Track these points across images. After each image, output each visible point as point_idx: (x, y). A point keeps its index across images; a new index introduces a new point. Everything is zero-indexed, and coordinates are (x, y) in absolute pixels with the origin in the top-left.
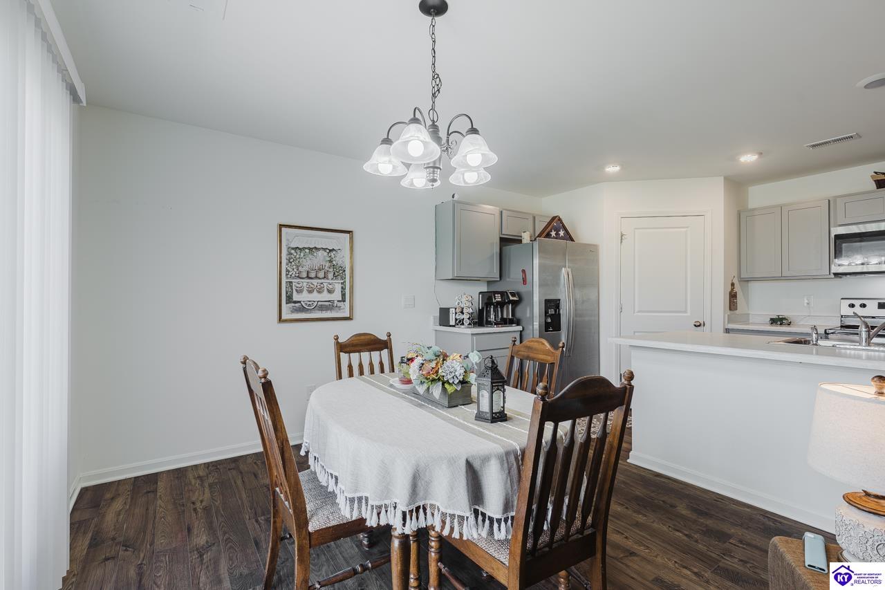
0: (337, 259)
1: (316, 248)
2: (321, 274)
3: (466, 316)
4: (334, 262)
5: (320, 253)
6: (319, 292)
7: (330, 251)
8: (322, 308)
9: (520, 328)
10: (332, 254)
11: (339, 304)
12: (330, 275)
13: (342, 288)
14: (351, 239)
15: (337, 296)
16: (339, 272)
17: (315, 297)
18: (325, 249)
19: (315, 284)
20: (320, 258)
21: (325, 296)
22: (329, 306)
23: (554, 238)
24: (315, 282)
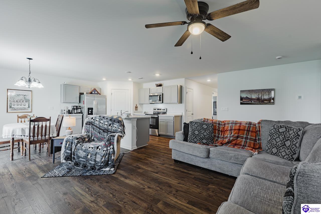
0: (27, 97)
1: (20, 95)
2: (21, 101)
3: (65, 112)
4: (26, 98)
5: (21, 96)
6: (20, 105)
7: (24, 95)
8: (21, 109)
9: (82, 114)
10: (25, 96)
11: (27, 109)
12: (25, 101)
13: (29, 105)
14: (32, 92)
15: (27, 106)
16: (27, 101)
17: (19, 106)
18: (23, 95)
19: (19, 104)
20: (21, 97)
21: (23, 106)
22: (25, 109)
23: (93, 94)
24: (19, 103)
